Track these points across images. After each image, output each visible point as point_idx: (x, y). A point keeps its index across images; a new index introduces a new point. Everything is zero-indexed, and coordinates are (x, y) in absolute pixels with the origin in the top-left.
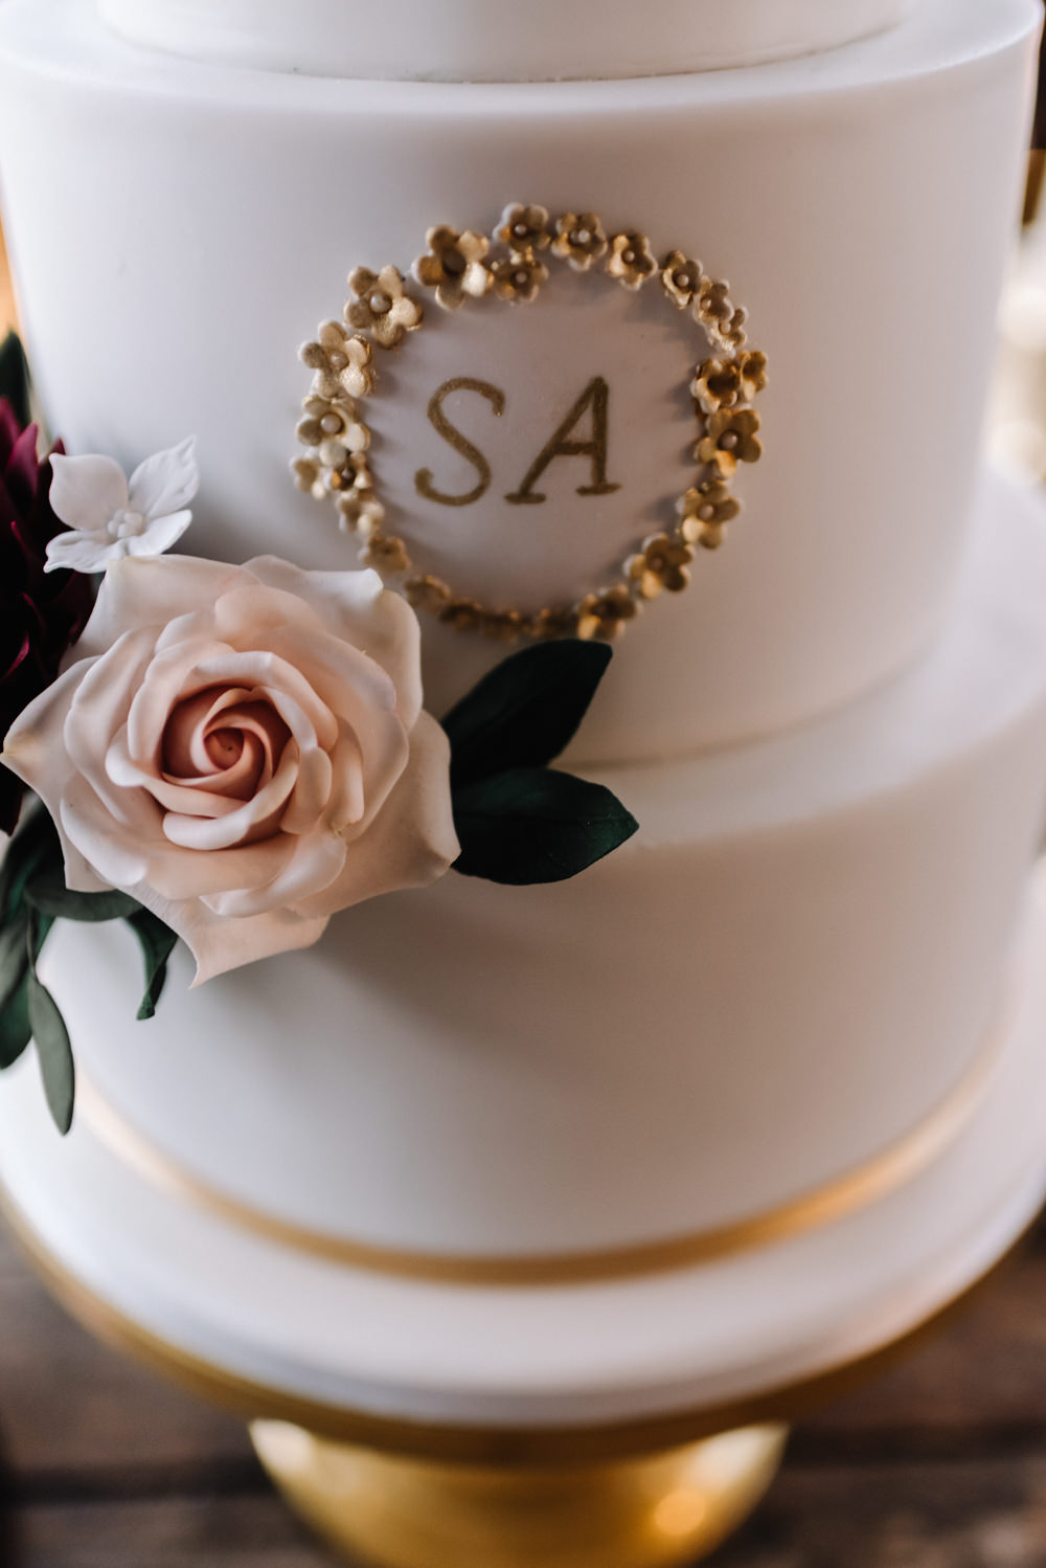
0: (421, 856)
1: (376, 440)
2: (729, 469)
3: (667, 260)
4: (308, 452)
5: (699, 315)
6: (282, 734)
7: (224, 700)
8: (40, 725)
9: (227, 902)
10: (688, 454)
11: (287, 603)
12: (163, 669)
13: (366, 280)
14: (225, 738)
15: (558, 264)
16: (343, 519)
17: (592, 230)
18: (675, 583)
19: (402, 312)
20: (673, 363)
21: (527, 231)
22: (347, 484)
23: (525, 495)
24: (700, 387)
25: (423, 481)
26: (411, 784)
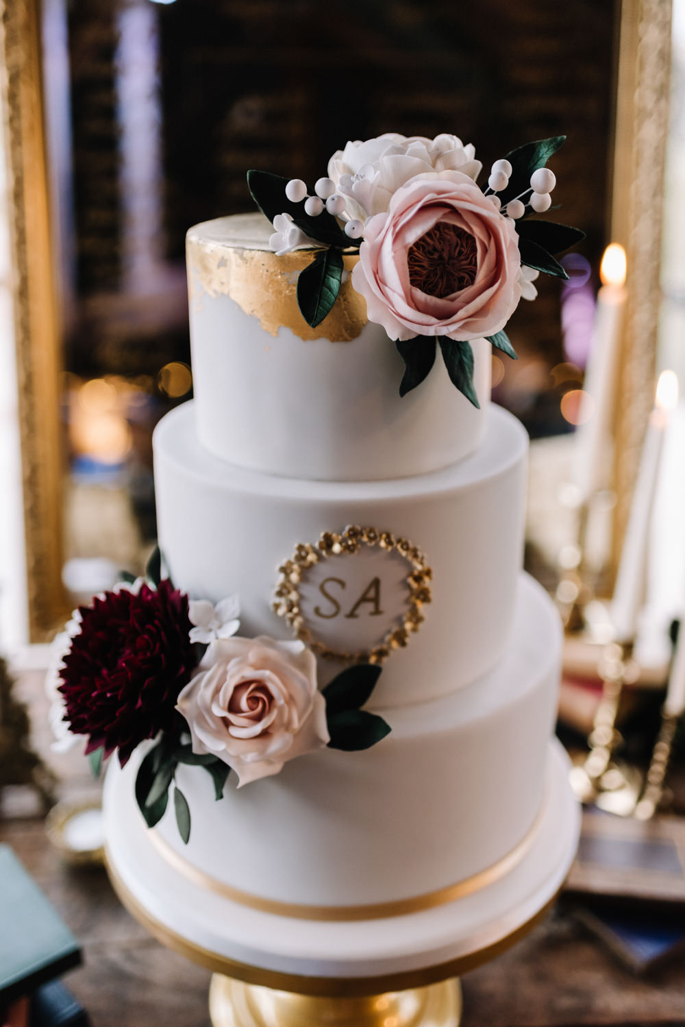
0: (317, 740)
1: (301, 597)
2: (421, 607)
3: (399, 541)
4: (277, 600)
5: (410, 558)
6: (271, 698)
7: (252, 686)
8: (189, 696)
9: (250, 757)
10: (407, 601)
11: (272, 653)
12: (232, 676)
13: (301, 548)
14: (253, 700)
15: (363, 544)
16: (288, 623)
17: (374, 532)
18: (403, 644)
19: (312, 557)
20: (401, 572)
21: (354, 533)
22: (290, 610)
23: (352, 615)
24: (411, 580)
25: (317, 611)
26: (313, 716)
